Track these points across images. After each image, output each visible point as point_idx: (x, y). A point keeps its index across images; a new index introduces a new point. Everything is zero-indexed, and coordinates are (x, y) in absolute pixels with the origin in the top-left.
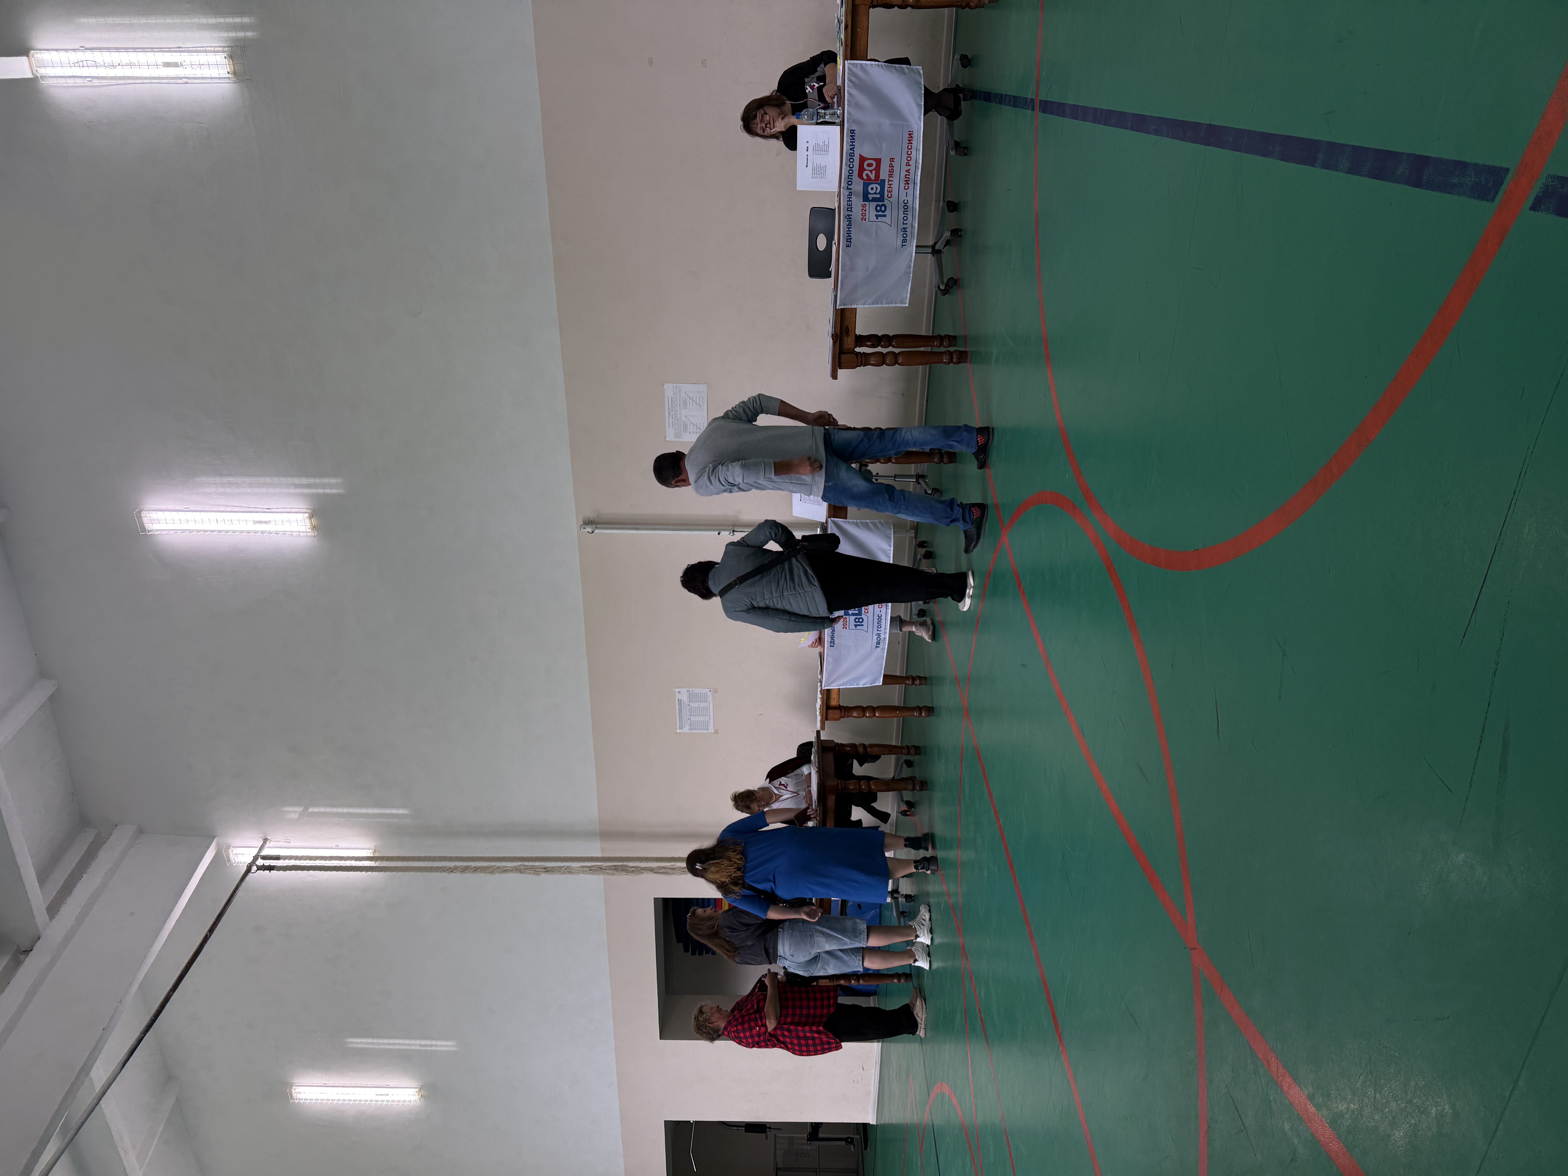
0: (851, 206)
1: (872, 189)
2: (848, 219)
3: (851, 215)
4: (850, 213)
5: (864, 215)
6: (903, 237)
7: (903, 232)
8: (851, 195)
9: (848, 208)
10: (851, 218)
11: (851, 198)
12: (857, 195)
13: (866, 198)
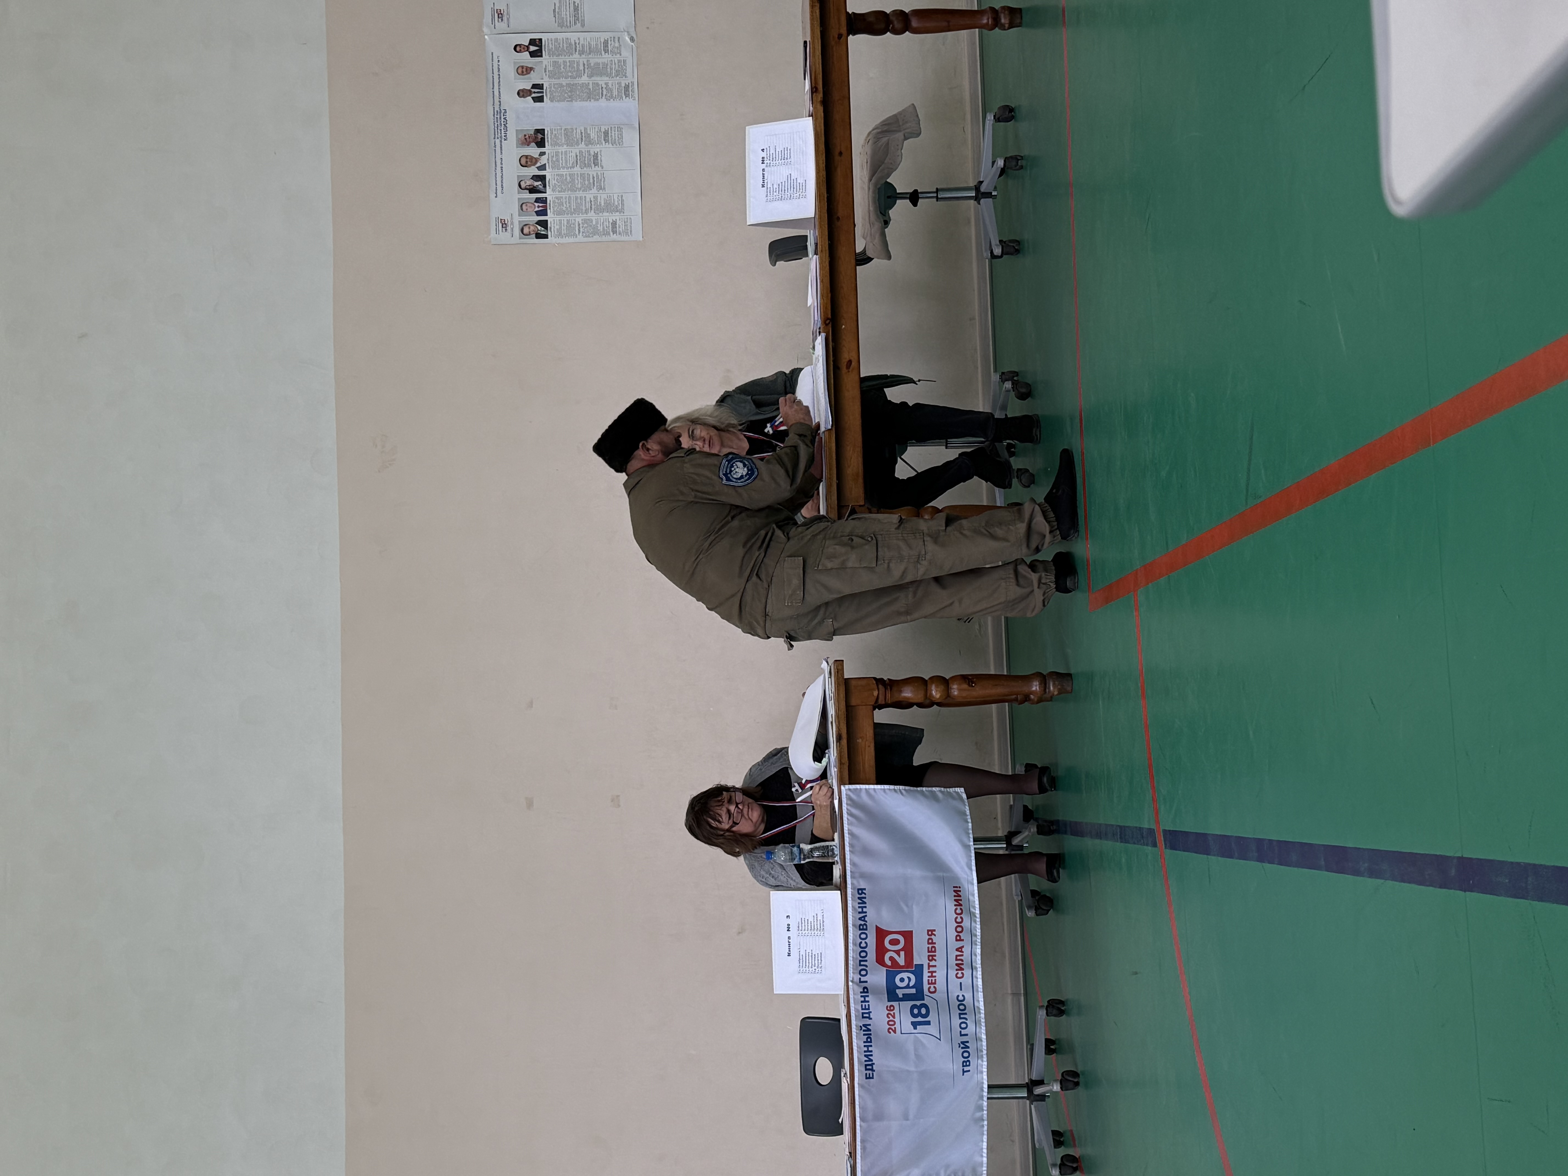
0: (869, 1009)
1: (902, 980)
2: (864, 1031)
3: (870, 1025)
4: (867, 1021)
5: (892, 1023)
6: (964, 1057)
7: (962, 1048)
8: (867, 992)
9: (863, 1013)
10: (870, 1030)
11: (868, 996)
12: (877, 992)
13: (892, 994)
